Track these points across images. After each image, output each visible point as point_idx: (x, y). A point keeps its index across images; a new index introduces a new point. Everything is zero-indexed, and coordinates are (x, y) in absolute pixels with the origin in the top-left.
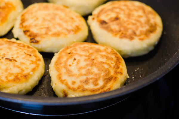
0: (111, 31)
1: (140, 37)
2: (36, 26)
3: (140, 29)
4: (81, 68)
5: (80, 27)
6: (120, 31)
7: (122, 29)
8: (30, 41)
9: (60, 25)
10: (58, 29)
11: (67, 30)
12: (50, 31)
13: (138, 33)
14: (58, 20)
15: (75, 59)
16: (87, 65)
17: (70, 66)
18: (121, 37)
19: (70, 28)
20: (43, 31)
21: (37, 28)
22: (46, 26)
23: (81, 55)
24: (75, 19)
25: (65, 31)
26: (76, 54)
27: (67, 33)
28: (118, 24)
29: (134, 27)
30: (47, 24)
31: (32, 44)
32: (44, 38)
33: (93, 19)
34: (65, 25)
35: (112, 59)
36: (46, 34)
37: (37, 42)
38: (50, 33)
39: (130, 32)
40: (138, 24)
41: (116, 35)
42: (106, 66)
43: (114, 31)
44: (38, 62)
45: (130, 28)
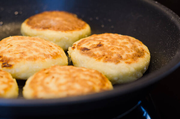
0: (94, 56)
1: (126, 61)
2: (9, 52)
3: (126, 53)
4: (60, 85)
5: (59, 54)
6: (104, 55)
7: (106, 54)
8: (2, 66)
9: (36, 51)
10: (35, 54)
11: (45, 55)
12: (25, 55)
13: (124, 57)
14: (34, 46)
15: (53, 77)
16: (68, 82)
17: (48, 83)
18: (106, 61)
19: (47, 53)
20: (18, 56)
21: (11, 53)
22: (22, 51)
23: (60, 74)
24: (54, 47)
25: (42, 56)
26: (55, 73)
27: (44, 57)
28: (101, 50)
29: (119, 52)
30: (21, 50)
31: (5, 68)
32: (18, 62)
33: (74, 48)
34: (42, 51)
35: (96, 78)
36: (21, 58)
37: (10, 66)
38: (25, 57)
39: (115, 56)
40: (124, 49)
41: (99, 59)
42: (90, 83)
43: (97, 56)
44: (11, 83)
45: (115, 53)
